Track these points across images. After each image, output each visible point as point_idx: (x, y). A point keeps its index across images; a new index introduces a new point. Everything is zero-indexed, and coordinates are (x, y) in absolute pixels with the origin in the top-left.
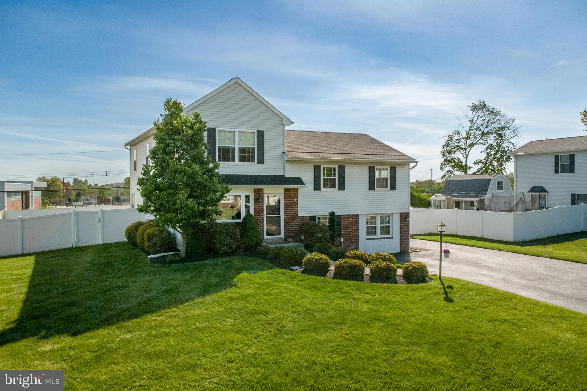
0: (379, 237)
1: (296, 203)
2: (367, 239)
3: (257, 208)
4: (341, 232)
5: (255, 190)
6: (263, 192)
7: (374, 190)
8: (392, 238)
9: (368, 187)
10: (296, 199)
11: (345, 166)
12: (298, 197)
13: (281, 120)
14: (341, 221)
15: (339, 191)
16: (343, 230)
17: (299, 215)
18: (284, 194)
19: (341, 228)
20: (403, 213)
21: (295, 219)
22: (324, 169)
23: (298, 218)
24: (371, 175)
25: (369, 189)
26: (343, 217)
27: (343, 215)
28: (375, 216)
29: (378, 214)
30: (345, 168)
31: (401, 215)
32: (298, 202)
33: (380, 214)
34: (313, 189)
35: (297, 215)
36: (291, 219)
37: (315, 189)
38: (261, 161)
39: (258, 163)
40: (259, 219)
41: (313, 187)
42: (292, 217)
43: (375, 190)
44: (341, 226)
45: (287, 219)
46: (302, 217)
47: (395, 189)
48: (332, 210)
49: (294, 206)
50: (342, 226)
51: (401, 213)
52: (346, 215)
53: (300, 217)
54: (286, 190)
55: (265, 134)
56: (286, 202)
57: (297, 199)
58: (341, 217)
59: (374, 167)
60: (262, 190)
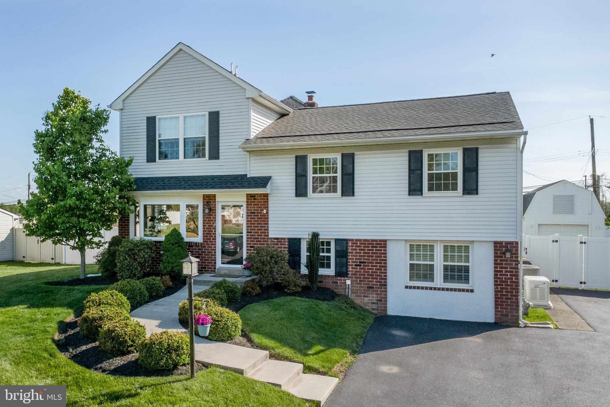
0: (439, 286)
1: (266, 218)
2: (406, 287)
3: (207, 223)
4: (347, 268)
5: (204, 196)
6: (215, 199)
7: (422, 194)
8: (472, 291)
9: (407, 189)
10: (265, 211)
11: (356, 153)
12: (268, 207)
13: (244, 91)
14: (347, 249)
15: (344, 198)
16: (352, 265)
17: (270, 236)
18: (247, 202)
19: (347, 262)
20: (501, 243)
21: (263, 241)
22: (315, 161)
23: (270, 240)
24: (411, 168)
25: (409, 195)
26: (352, 243)
27: (352, 240)
28: (430, 246)
29: (436, 241)
30: (356, 157)
31: (495, 247)
32: (268, 216)
33: (441, 241)
34: (294, 195)
35: (268, 236)
36: (257, 241)
37: (297, 195)
38: (215, 155)
39: (209, 159)
40: (210, 239)
41: (294, 191)
42: (258, 238)
43: (423, 196)
44: (347, 259)
45: (251, 241)
46: (275, 239)
47: (477, 194)
48: (315, 230)
49: (263, 221)
50: (350, 259)
51: (496, 243)
52: (360, 240)
53: (271, 238)
54: (250, 197)
55: (220, 116)
56: (249, 216)
57: (268, 210)
58: (347, 243)
59: (421, 151)
60: (214, 196)
